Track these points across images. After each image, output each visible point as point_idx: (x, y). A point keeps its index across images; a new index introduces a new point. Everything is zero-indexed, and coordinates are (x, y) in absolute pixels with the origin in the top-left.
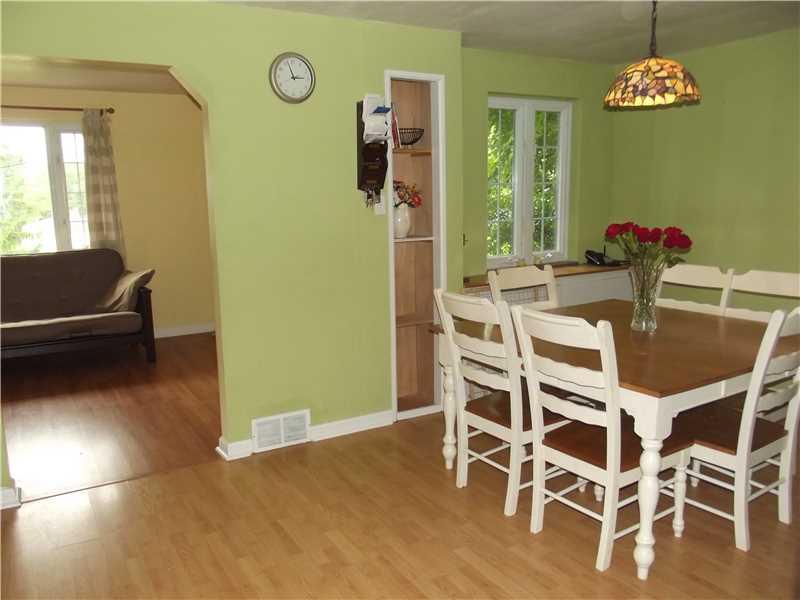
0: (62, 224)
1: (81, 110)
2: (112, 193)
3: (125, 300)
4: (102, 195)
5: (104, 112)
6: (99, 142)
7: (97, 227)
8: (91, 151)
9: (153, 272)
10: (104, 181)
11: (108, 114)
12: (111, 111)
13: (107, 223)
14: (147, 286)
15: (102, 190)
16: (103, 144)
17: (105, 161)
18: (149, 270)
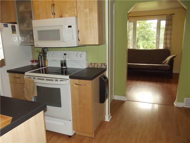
0: (158, 43)
1: (166, 15)
2: (170, 35)
3: (167, 62)
4: (168, 36)
5: (172, 15)
6: (169, 23)
7: (165, 43)
8: (167, 25)
9: (176, 56)
10: (169, 32)
11: (173, 15)
12: (174, 14)
13: (168, 43)
14: (174, 59)
15: (168, 35)
16: (170, 23)
17: (170, 27)
18: (175, 55)
